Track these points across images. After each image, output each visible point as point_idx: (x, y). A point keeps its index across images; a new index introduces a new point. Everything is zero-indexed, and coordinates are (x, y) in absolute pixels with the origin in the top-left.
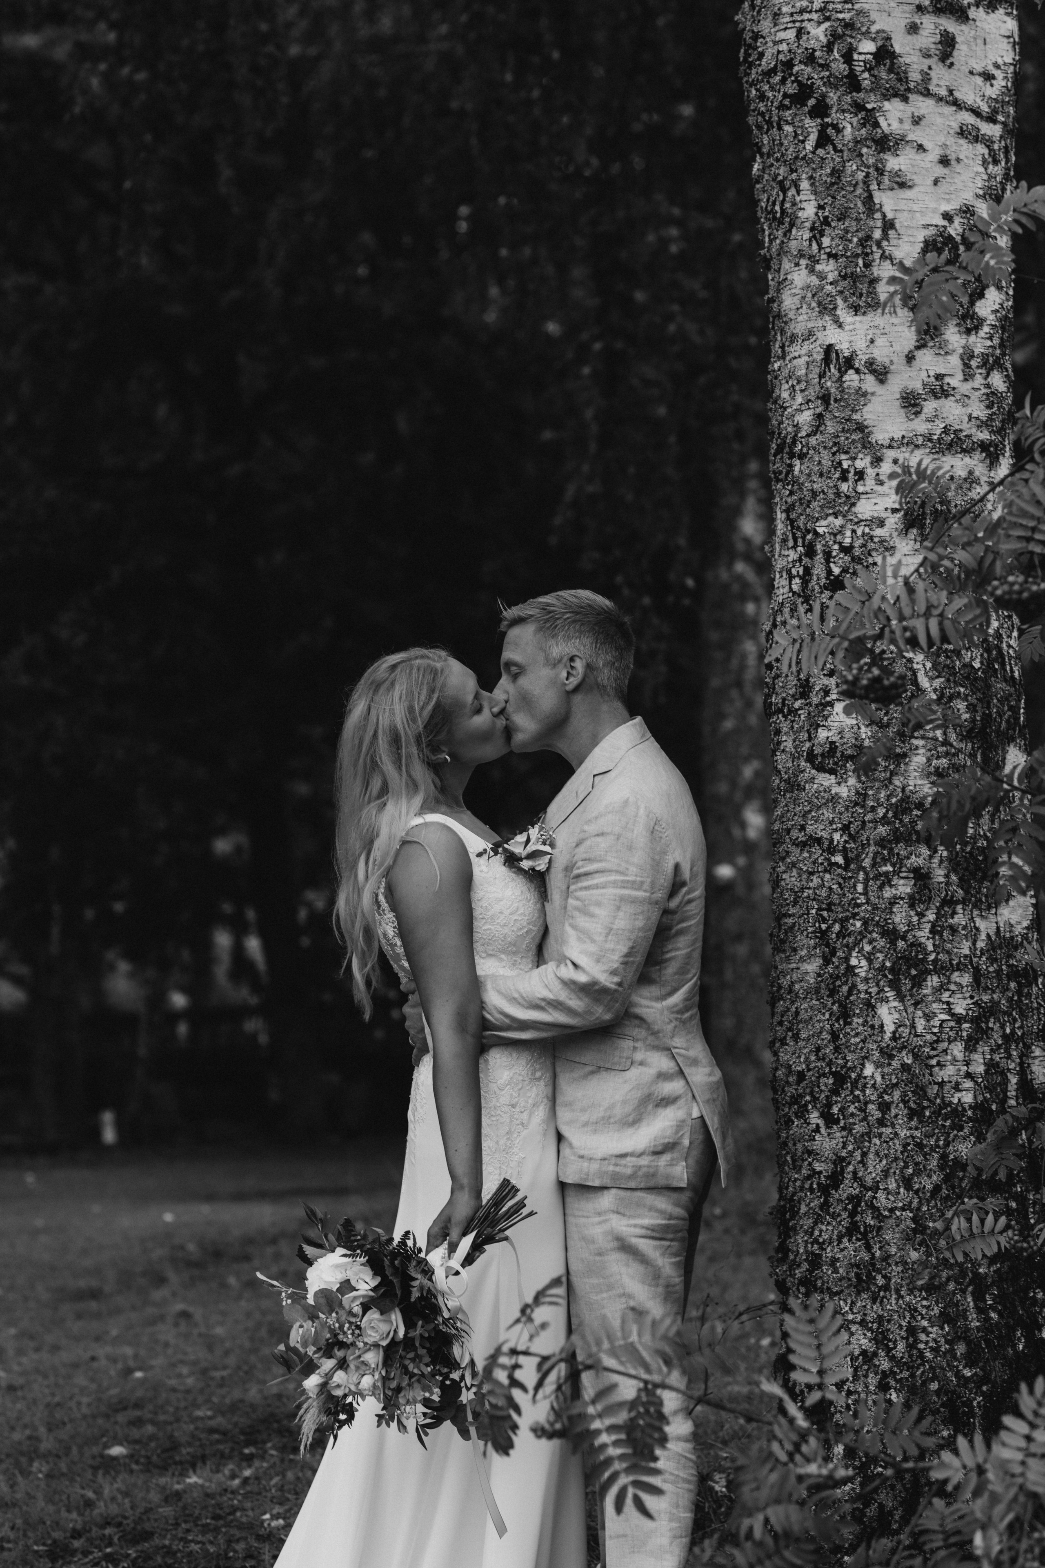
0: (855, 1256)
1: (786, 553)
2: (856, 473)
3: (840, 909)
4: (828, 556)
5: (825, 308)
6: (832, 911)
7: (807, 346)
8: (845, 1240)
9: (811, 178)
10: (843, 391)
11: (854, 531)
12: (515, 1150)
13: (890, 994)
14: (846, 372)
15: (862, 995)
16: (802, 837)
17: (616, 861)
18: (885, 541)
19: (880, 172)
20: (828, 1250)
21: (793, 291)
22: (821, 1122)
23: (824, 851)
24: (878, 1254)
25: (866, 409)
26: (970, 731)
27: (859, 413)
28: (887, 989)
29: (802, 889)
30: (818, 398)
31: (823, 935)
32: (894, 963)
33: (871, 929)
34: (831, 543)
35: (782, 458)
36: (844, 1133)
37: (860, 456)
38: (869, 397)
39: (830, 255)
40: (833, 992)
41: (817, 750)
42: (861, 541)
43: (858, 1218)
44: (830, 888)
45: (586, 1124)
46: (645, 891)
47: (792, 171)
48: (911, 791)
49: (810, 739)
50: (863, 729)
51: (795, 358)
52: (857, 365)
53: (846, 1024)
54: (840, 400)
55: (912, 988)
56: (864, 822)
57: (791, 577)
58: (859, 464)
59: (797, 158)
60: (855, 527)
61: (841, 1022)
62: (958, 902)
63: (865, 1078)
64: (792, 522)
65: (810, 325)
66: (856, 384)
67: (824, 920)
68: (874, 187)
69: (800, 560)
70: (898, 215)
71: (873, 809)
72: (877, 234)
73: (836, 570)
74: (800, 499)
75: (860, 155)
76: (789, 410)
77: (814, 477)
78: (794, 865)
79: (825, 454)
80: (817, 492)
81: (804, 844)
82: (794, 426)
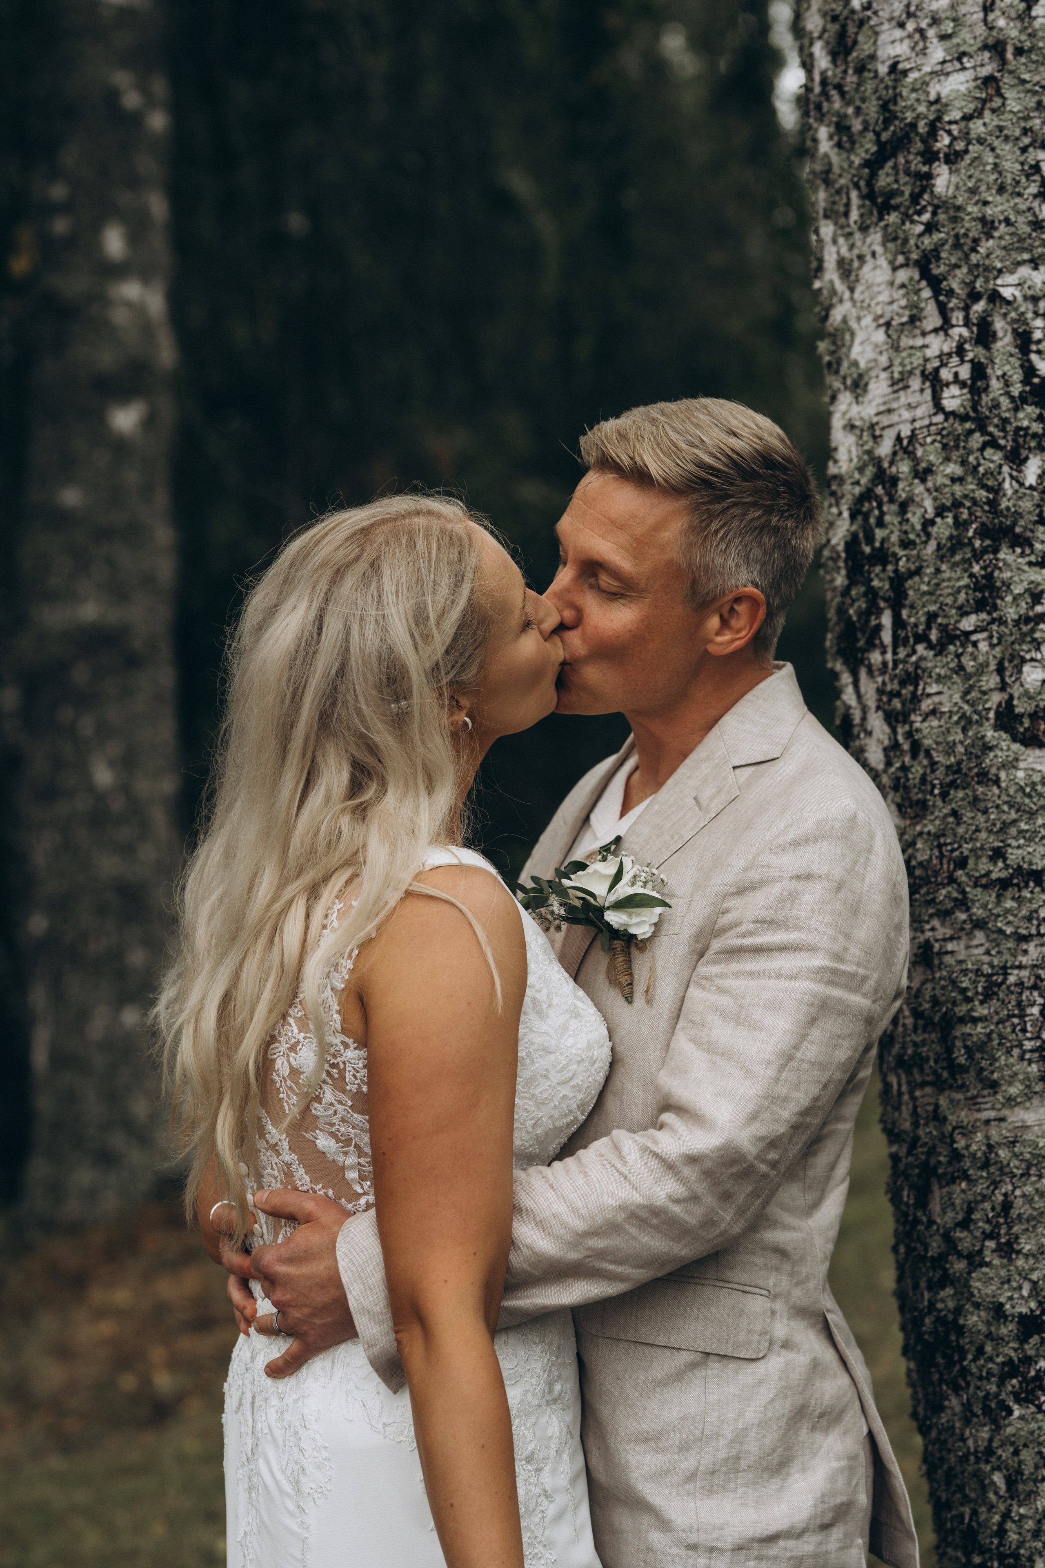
1: (919, 342)
4: (1023, 340)
16: (998, 872)
29: (1005, 970)
30: (981, 48)
34: (1030, 315)
35: (895, 167)
41: (1022, 707)
49: (1003, 687)
57: (940, 386)
64: (935, 283)
69: (960, 351)
76: (913, 76)
77: (984, 195)
78: (979, 924)
79: (1005, 149)
80: (993, 222)
81: (1004, 884)
82: (931, 103)
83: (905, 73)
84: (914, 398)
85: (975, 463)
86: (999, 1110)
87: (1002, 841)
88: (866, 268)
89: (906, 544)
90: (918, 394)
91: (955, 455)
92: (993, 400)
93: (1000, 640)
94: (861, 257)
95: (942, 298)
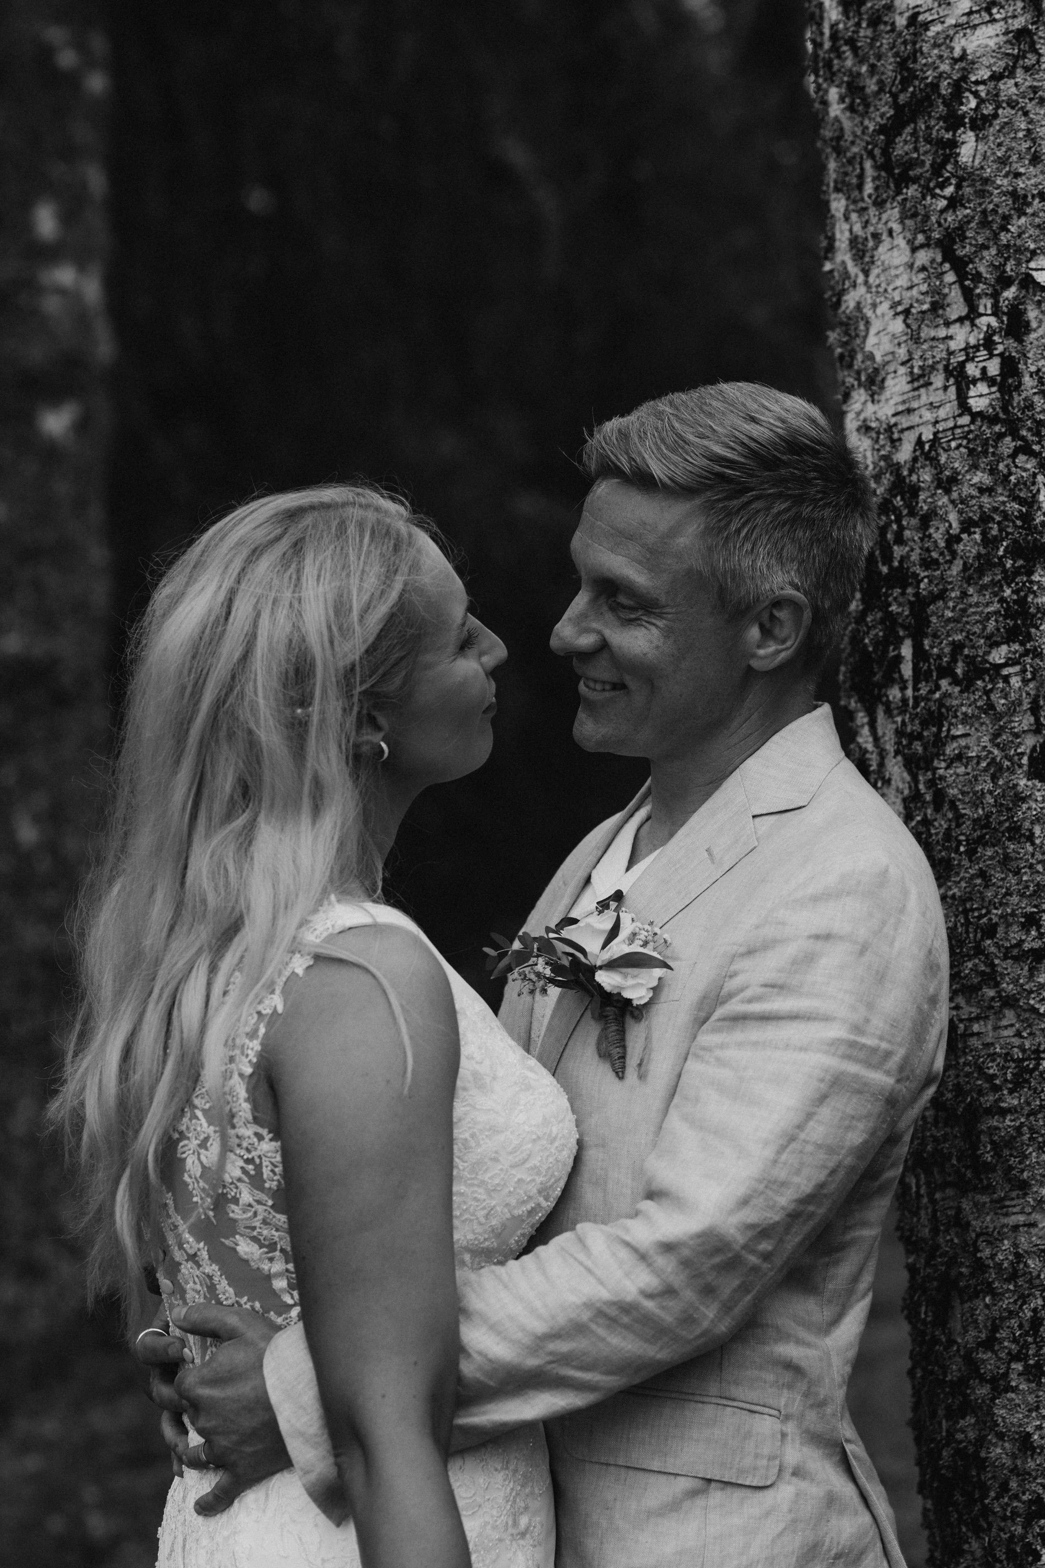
1: (942, 332)
16: (1031, 941)
64: (959, 266)
69: (988, 343)
76: (935, 29)
77: (1015, 166)
78: (1010, 1002)
80: (1025, 196)
82: (956, 61)
83: (926, 26)
84: (937, 397)
85: (1005, 471)
86: (1030, 1214)
87: (1035, 906)
88: (882, 249)
89: (928, 563)
90: (941, 392)
91: (983, 462)
92: (1025, 400)
93: (1034, 674)
94: (876, 236)
95: (967, 283)
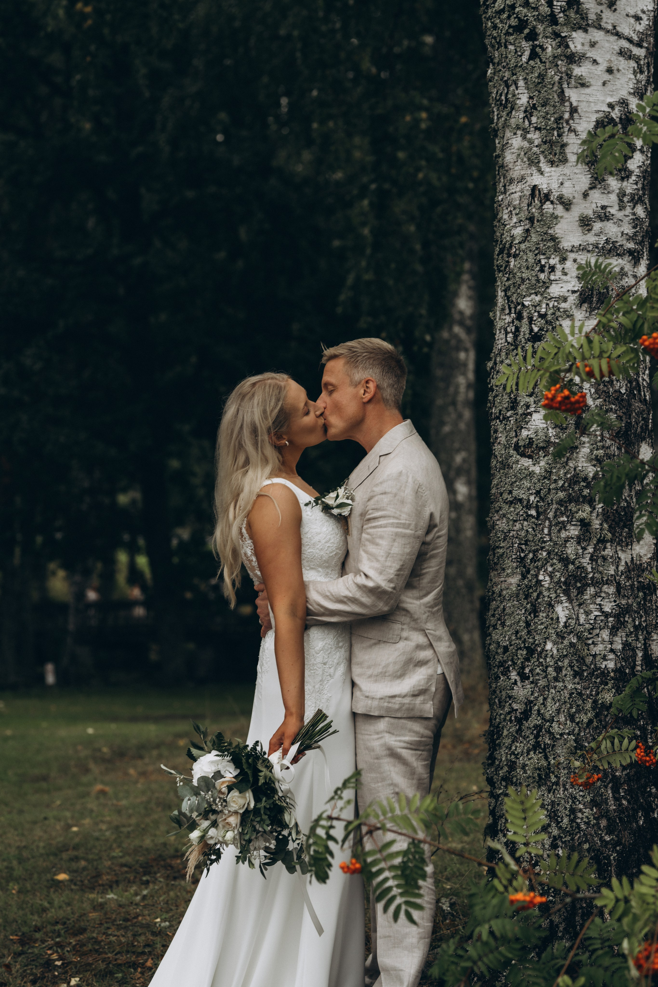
0: (538, 763)
1: (504, 317)
2: (550, 268)
3: (533, 544)
4: (531, 320)
5: (532, 162)
6: (528, 545)
7: (520, 186)
8: (532, 753)
9: (525, 79)
10: (542, 215)
11: (547, 304)
12: (325, 692)
13: (564, 598)
14: (545, 203)
15: (546, 599)
16: (510, 498)
17: (394, 510)
18: (567, 311)
19: (569, 76)
20: (521, 759)
21: (512, 151)
22: (518, 678)
23: (523, 507)
24: (552, 762)
25: (557, 227)
26: (618, 433)
27: (552, 230)
28: (561, 595)
29: (509, 531)
30: (527, 219)
31: (522, 560)
32: (567, 579)
33: (552, 557)
34: (533, 311)
35: (502, 257)
36: (533, 686)
37: (553, 256)
38: (559, 219)
39: (536, 128)
40: (527, 596)
41: (521, 443)
42: (551, 311)
43: (540, 739)
44: (527, 531)
45: (370, 677)
46: (411, 530)
47: (513, 74)
48: (580, 470)
49: (516, 436)
50: (550, 430)
51: (512, 193)
52: (552, 199)
53: (535, 616)
54: (541, 221)
55: (578, 595)
56: (549, 489)
57: (507, 333)
58: (552, 262)
59: (516, 66)
60: (548, 302)
61: (532, 616)
62: (607, 541)
63: (547, 651)
64: (508, 298)
65: (523, 172)
66: (551, 211)
67: (523, 551)
68: (565, 86)
69: (513, 322)
70: (580, 104)
71: (556, 481)
72: (567, 116)
73: (536, 329)
74: (514, 283)
75: (557, 65)
76: (508, 226)
77: (523, 270)
78: (504, 515)
79: (530, 255)
80: (525, 279)
81: (511, 503)
82: (511, 237)
83: (505, 225)
86: (505, 578)
87: (512, 488)
92: (520, 339)
93: (516, 420)
95: (508, 303)
